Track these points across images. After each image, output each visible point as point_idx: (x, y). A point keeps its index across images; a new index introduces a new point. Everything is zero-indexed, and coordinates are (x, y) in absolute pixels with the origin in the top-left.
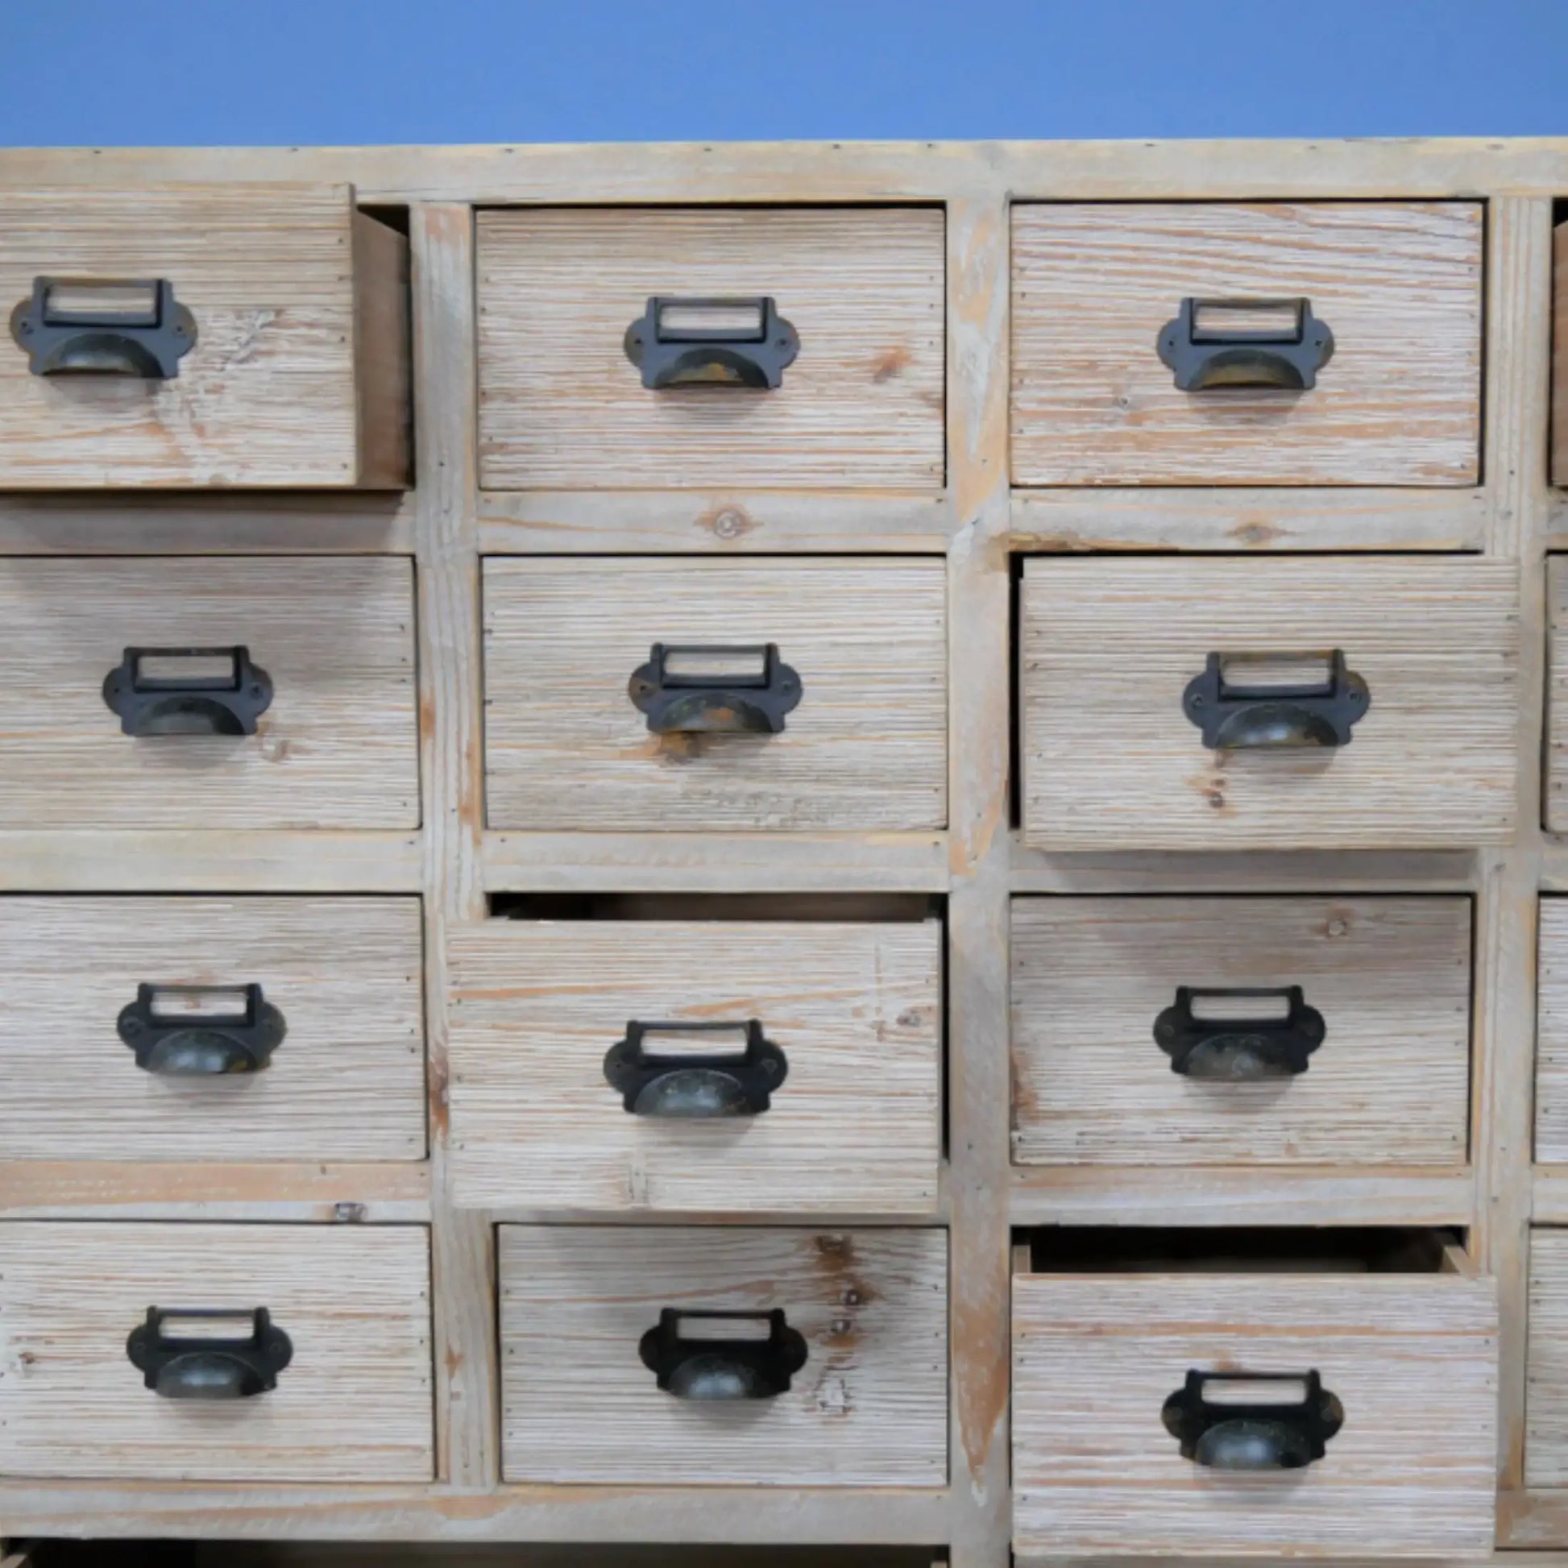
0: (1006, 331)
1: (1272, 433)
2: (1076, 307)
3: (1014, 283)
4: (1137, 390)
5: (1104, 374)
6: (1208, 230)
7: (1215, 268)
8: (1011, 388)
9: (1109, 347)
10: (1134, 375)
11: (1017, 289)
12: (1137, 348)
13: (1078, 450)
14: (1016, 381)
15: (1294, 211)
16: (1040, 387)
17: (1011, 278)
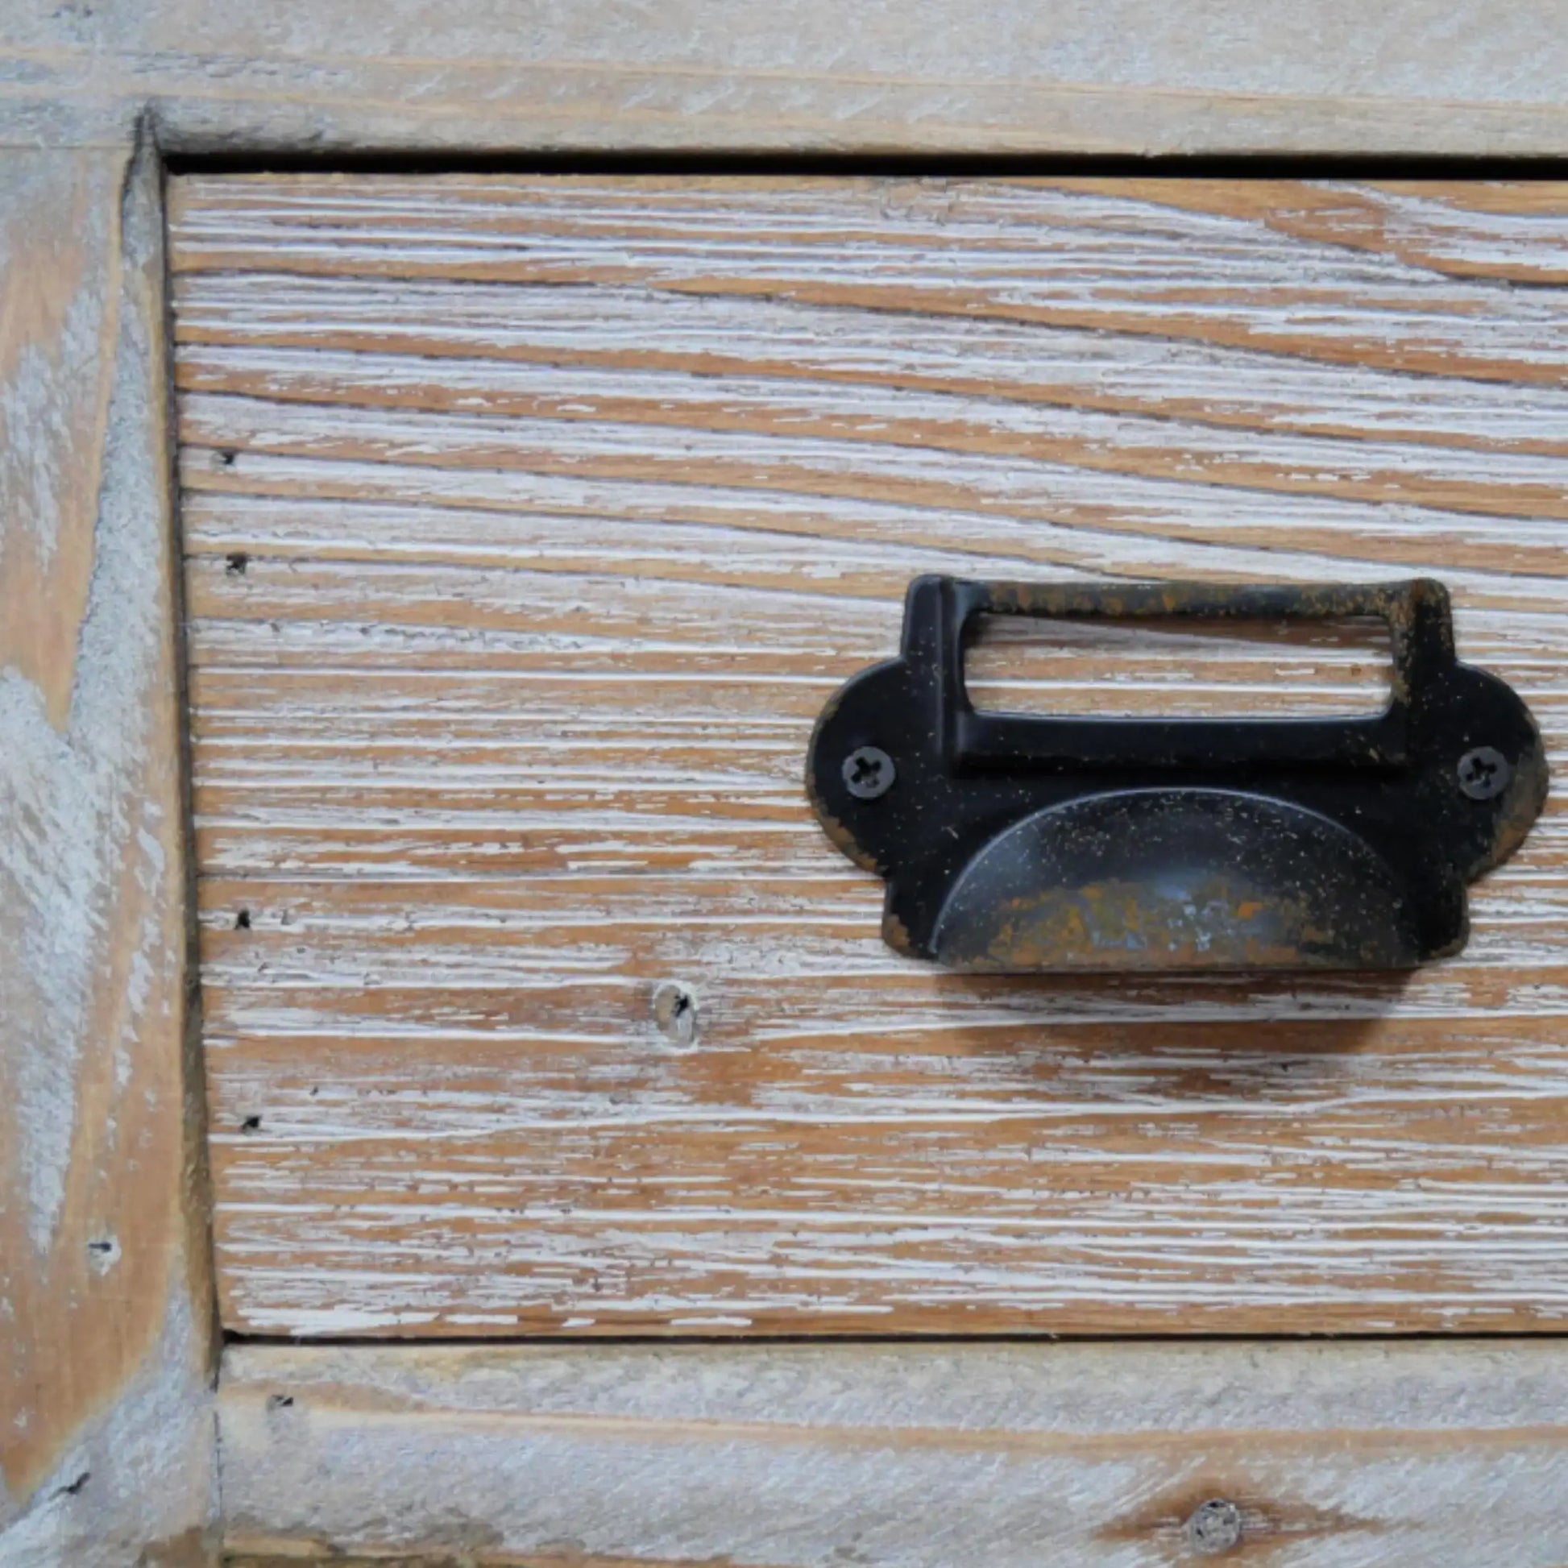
0: (166, 712)
1: (1292, 1132)
2: (457, 615)
3: (193, 506)
4: (720, 957)
5: (596, 895)
6: (1018, 293)
7: (1046, 449)
8: (196, 949)
9: (610, 781)
10: (715, 893)
11: (206, 536)
12: (734, 782)
13: (492, 1201)
14: (219, 919)
15: (1379, 212)
16: (325, 944)
17: (178, 492)
